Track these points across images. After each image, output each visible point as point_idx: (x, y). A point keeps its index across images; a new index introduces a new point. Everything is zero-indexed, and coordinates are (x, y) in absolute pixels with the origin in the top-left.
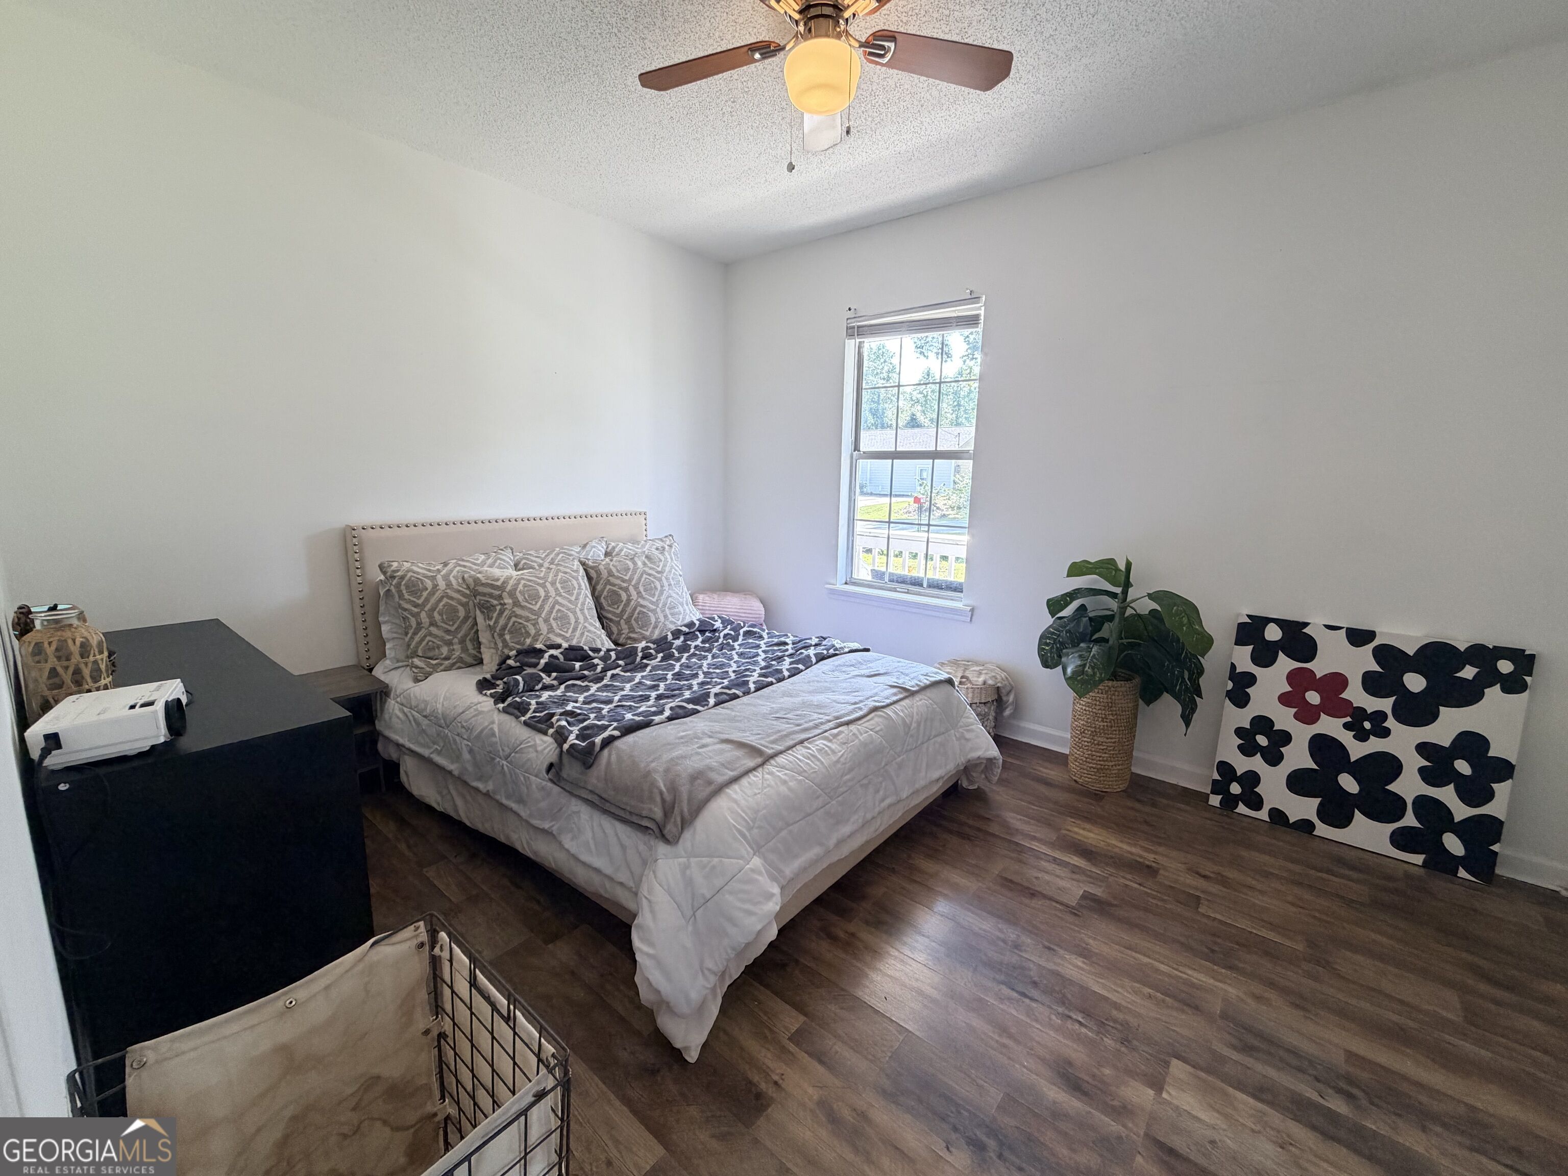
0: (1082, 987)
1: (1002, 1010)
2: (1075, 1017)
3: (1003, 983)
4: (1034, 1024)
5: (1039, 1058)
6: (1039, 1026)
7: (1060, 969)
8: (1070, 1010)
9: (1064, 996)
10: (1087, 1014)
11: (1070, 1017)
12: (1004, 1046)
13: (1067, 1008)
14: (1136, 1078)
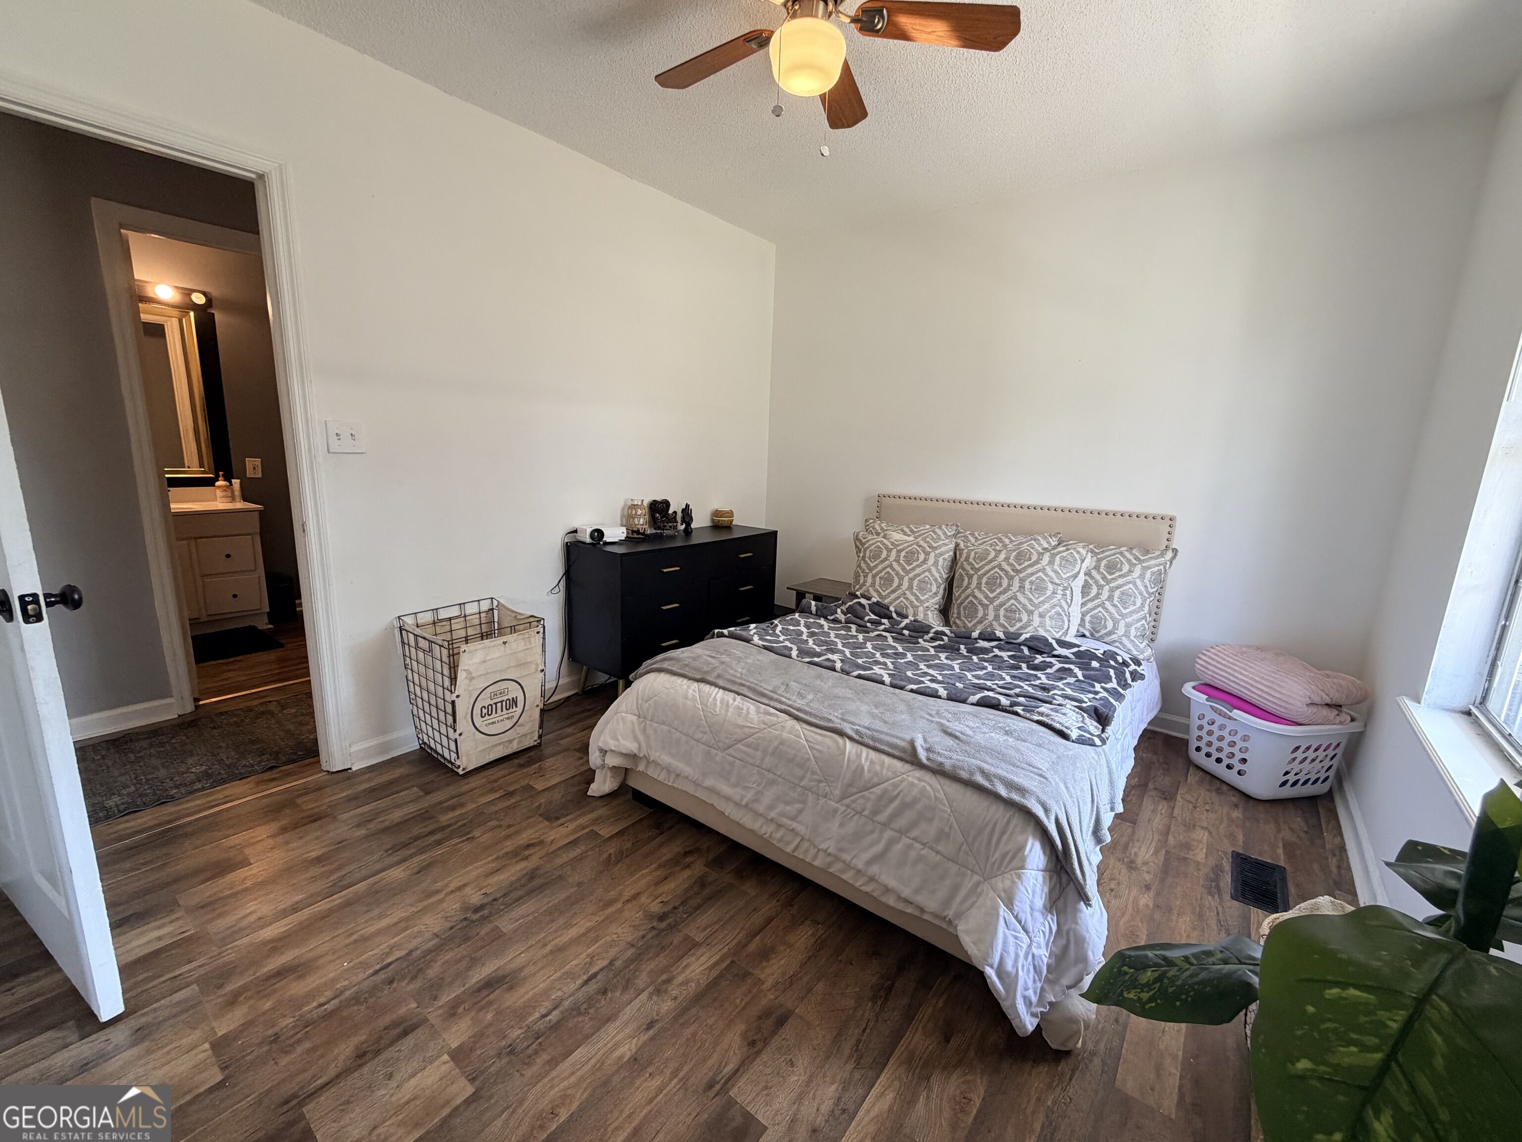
0: (587, 1037)
1: (580, 954)
2: (554, 1013)
3: (611, 963)
4: (558, 974)
5: (523, 967)
6: (553, 977)
7: (618, 1023)
8: (562, 1013)
9: (580, 1014)
10: (554, 1027)
11: (554, 1009)
12: (545, 945)
13: (566, 1011)
14: (472, 1040)
